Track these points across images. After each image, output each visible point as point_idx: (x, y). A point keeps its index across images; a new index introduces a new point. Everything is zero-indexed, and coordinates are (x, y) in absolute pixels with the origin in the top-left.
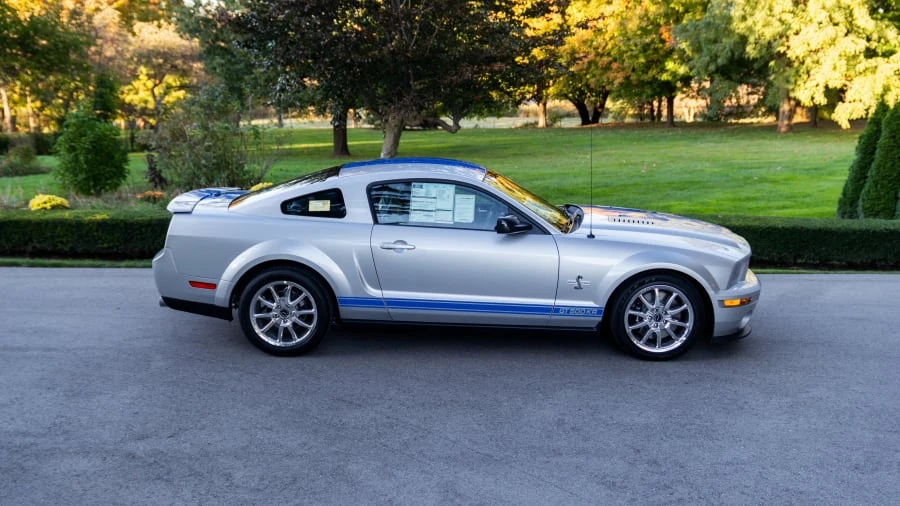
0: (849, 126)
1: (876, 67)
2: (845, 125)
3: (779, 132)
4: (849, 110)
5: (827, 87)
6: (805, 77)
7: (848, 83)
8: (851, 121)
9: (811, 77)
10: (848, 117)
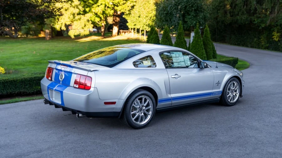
0: (74, 38)
1: (80, 18)
2: (73, 37)
3: (47, 40)
4: (74, 32)
5: (66, 24)
6: (57, 20)
7: (72, 23)
8: (75, 36)
9: (60, 20)
10: (74, 34)
